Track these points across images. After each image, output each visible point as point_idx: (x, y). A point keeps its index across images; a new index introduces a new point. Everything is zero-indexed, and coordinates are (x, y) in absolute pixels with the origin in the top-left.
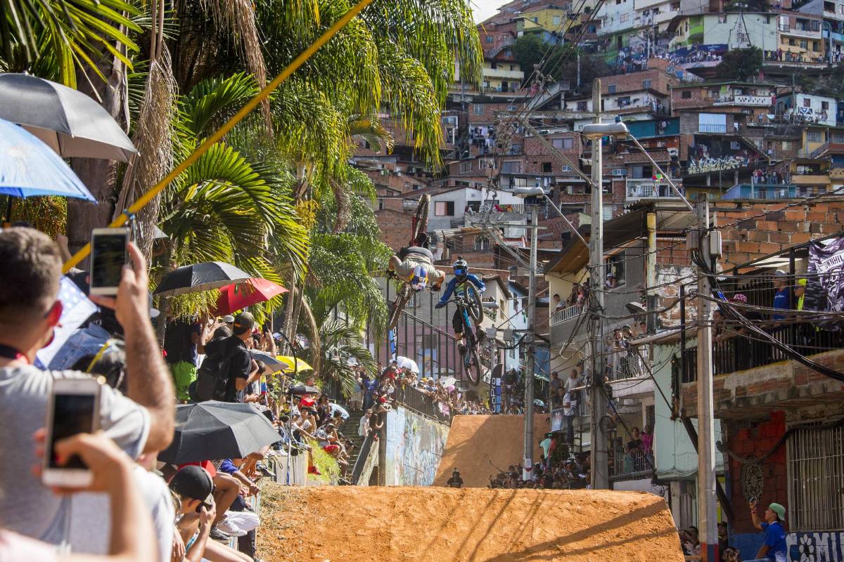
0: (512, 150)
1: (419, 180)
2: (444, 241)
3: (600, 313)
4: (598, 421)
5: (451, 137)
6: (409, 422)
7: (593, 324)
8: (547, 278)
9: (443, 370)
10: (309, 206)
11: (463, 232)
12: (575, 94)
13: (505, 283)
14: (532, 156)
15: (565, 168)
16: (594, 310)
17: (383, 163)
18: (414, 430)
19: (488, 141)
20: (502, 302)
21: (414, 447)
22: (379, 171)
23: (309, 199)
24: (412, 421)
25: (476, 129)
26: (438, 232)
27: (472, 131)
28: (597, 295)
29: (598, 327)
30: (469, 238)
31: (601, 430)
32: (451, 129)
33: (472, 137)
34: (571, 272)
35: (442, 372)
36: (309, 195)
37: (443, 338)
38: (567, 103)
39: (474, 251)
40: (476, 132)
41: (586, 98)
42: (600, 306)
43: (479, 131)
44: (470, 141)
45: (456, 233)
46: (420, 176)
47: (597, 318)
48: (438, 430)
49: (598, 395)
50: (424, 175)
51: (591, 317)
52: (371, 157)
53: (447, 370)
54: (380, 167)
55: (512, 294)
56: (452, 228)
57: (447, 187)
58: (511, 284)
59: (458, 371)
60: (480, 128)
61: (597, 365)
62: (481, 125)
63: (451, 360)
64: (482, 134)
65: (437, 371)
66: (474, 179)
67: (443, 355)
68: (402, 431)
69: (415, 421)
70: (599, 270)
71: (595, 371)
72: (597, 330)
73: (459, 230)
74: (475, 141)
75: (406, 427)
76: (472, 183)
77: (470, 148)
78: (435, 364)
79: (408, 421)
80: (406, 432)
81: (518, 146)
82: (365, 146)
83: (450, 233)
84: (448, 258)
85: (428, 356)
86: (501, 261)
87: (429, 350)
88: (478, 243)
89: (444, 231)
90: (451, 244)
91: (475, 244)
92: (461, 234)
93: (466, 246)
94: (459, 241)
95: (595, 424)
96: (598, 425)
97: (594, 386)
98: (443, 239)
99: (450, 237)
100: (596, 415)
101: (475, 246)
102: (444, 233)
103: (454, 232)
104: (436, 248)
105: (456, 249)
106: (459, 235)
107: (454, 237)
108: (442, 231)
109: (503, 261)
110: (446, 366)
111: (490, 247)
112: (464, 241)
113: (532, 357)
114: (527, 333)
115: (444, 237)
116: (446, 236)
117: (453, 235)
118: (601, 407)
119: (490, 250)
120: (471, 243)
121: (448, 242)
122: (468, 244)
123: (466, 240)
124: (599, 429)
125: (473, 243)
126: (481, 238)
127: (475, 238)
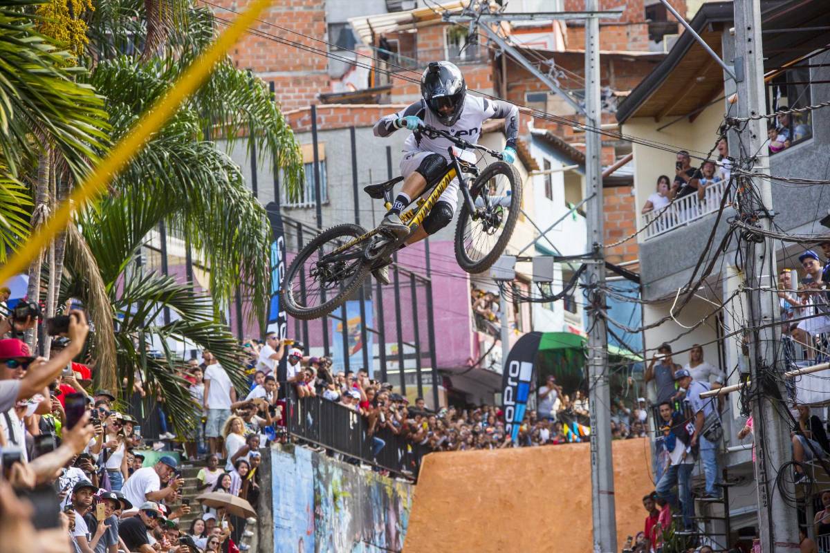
2: (372, 44)
3: (764, 224)
4: (773, 475)
6: (321, 479)
7: (750, 252)
8: (626, 131)
9: (391, 348)
11: (416, 20)
13: (522, 139)
16: (751, 218)
18: (335, 497)
21: (336, 536)
24: (329, 476)
26: (359, 22)
28: (755, 182)
29: (762, 258)
30: (431, 32)
31: (784, 494)
34: (684, 115)
35: (388, 352)
42: (763, 209)
45: (400, 23)
47: (759, 238)
48: (389, 492)
49: (770, 414)
51: (743, 236)
53: (401, 349)
55: (541, 164)
56: (390, 10)
58: (538, 139)
59: (425, 348)
61: (763, 346)
63: (407, 322)
65: (378, 352)
67: (389, 312)
68: (307, 499)
69: (337, 475)
70: (757, 126)
71: (758, 360)
72: (758, 264)
73: (405, 15)
75: (317, 492)
78: (371, 337)
79: (319, 476)
80: (317, 503)
83: (386, 23)
84: (383, 83)
85: (353, 317)
86: (508, 83)
87: (356, 304)
88: (452, 43)
89: (371, 21)
90: (390, 49)
91: (446, 47)
92: (411, 25)
93: (425, 51)
94: (409, 42)
95: (767, 483)
96: (773, 482)
97: (758, 394)
98: (369, 39)
99: (388, 34)
100: (768, 462)
101: (447, 52)
102: (373, 25)
103: (394, 22)
104: (354, 59)
105: (403, 61)
106: (408, 26)
107: (395, 33)
108: (368, 20)
109: (512, 84)
110: (396, 339)
111: (482, 52)
112: (420, 41)
113: (602, 317)
114: (587, 262)
115: (373, 34)
116: (378, 31)
117: (392, 28)
118: (778, 440)
119: (482, 58)
120: (437, 45)
121: (381, 46)
122: (431, 48)
123: (424, 39)
124: (776, 493)
125: (441, 44)
126: (459, 32)
127: (445, 33)
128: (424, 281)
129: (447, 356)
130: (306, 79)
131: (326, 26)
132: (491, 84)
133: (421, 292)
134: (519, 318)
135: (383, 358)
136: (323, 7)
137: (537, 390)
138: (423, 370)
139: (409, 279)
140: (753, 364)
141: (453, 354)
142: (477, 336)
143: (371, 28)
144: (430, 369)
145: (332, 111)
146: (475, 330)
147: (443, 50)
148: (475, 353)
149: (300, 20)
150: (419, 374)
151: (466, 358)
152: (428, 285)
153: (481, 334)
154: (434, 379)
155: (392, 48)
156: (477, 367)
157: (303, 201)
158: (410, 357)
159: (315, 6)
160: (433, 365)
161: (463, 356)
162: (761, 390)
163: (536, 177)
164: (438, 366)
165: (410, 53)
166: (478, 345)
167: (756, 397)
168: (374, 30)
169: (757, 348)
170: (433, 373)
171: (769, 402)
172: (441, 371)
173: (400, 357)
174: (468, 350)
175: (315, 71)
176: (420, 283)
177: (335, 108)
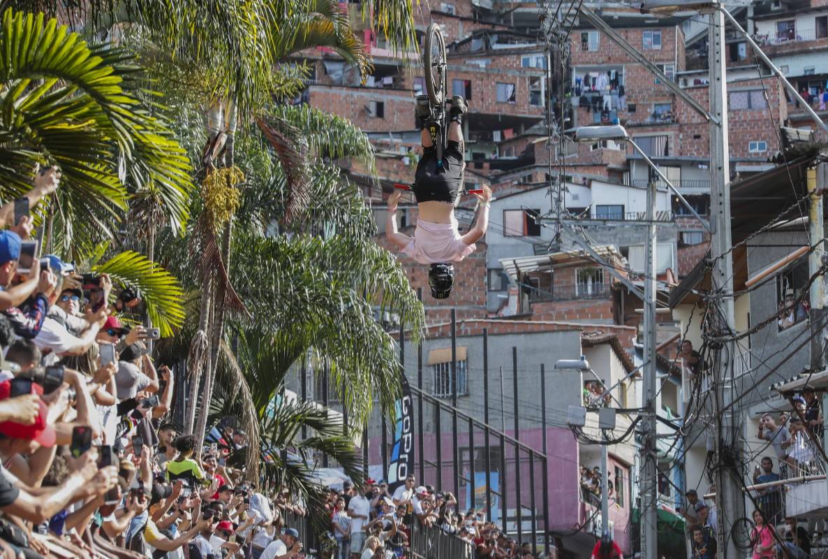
0: (655, 116)
1: (476, 174)
2: (518, 281)
4: (729, 528)
5: (539, 93)
7: (717, 360)
8: (676, 314)
9: (511, 513)
10: (228, 177)
11: (553, 262)
12: (773, 8)
13: (627, 351)
14: (690, 125)
15: (753, 146)
17: (410, 143)
19: (608, 99)
20: (622, 384)
22: (400, 158)
23: (229, 165)
25: (587, 78)
26: (507, 263)
27: (578, 81)
28: (722, 307)
29: (726, 365)
30: (565, 272)
31: (736, 543)
32: (538, 79)
33: (578, 92)
35: (509, 515)
36: (228, 158)
37: (509, 452)
38: (758, 25)
39: (574, 298)
40: (586, 83)
41: (793, 15)
42: (728, 329)
43: (591, 82)
44: (575, 101)
45: (540, 264)
46: (479, 166)
49: (728, 482)
50: (486, 165)
51: (710, 345)
52: (386, 133)
53: (519, 512)
54: (403, 152)
55: (642, 371)
56: (536, 253)
57: (528, 185)
58: (639, 351)
59: (539, 511)
60: (593, 75)
61: (725, 431)
62: (594, 70)
63: (525, 492)
64: (598, 87)
65: (500, 515)
66: (580, 170)
67: (511, 485)
71: (721, 441)
72: (723, 369)
73: (545, 258)
74: (583, 102)
76: (578, 176)
77: (575, 114)
81: (666, 109)
82: (373, 114)
83: (529, 263)
84: (526, 311)
86: (625, 316)
87: (484, 475)
88: (582, 281)
89: (517, 262)
90: (531, 285)
91: (576, 284)
92: (549, 266)
93: (559, 287)
94: (547, 280)
95: (724, 534)
96: (728, 534)
97: (720, 467)
98: (515, 277)
99: (531, 273)
100: (725, 518)
101: (577, 288)
102: (519, 265)
103: (535, 263)
104: (506, 297)
105: (541, 295)
106: (547, 267)
107: (535, 273)
108: (514, 261)
109: (628, 316)
110: (516, 505)
111: (605, 289)
112: (556, 279)
113: (651, 456)
114: (641, 414)
115: (519, 273)
116: (523, 270)
117: (533, 269)
118: (734, 502)
119: (605, 294)
120: (570, 282)
121: (525, 282)
122: (564, 284)
123: (559, 278)
124: (731, 542)
125: (572, 282)
126: (587, 273)
127: (576, 273)
128: (541, 457)
129: (558, 520)
130: (468, 312)
131: (486, 270)
132: (612, 315)
133: (538, 466)
134: (620, 496)
135: (504, 519)
136: (484, 255)
137: (634, 555)
138: (537, 532)
139: (528, 456)
140: (717, 444)
141: (564, 519)
142: (583, 506)
143: (517, 267)
144: (543, 532)
145: (477, 324)
146: (582, 500)
147: (574, 286)
148: (582, 520)
149: (465, 266)
150: (534, 535)
151: (574, 523)
152: (544, 460)
153: (588, 505)
154: (547, 539)
155: (534, 284)
156: (583, 530)
157: (448, 392)
158: (526, 518)
159: (478, 254)
160: (546, 528)
161: (572, 521)
162: (722, 463)
163: (637, 382)
164: (550, 529)
165: (547, 288)
166: (584, 513)
167: (718, 469)
168: (521, 269)
169: (720, 432)
170: (546, 535)
171: (727, 473)
172: (553, 533)
173: (519, 519)
174: (576, 516)
175: (476, 306)
176: (538, 459)
177: (478, 322)
